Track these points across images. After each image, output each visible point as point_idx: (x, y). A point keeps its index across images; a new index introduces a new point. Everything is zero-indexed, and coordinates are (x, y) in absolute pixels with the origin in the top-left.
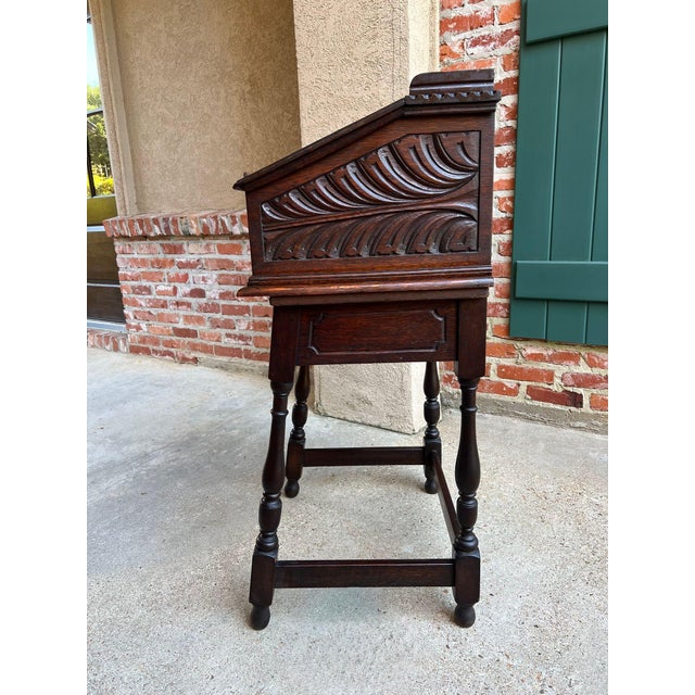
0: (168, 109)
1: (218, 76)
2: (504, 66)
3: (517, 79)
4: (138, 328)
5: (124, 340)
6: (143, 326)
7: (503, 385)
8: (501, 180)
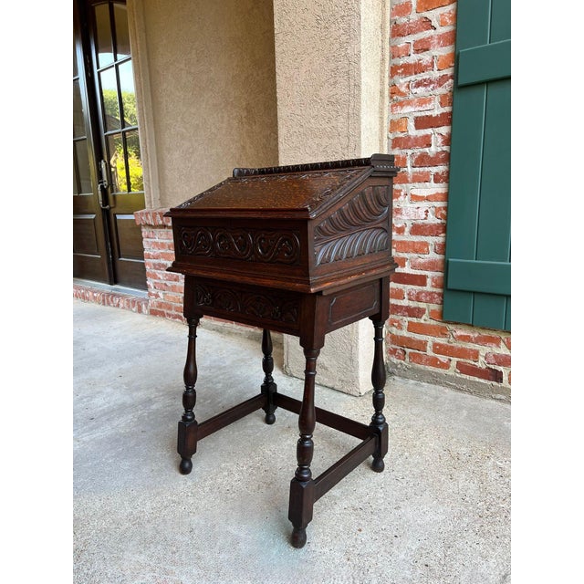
0: (186, 128)
1: (223, 104)
2: (441, 104)
3: (451, 113)
4: (157, 296)
5: (146, 305)
6: (161, 294)
7: (437, 359)
8: (437, 193)
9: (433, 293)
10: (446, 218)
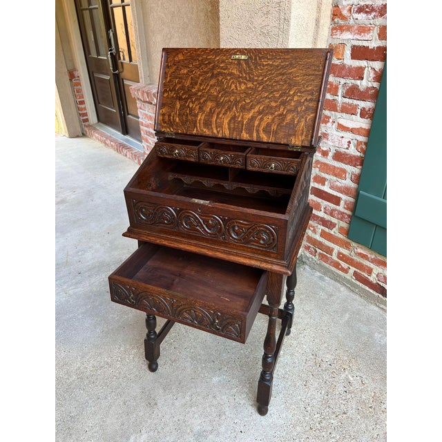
2: (379, 36)
7: (339, 264)
8: (361, 128)
9: (344, 213)
10: (364, 152)
